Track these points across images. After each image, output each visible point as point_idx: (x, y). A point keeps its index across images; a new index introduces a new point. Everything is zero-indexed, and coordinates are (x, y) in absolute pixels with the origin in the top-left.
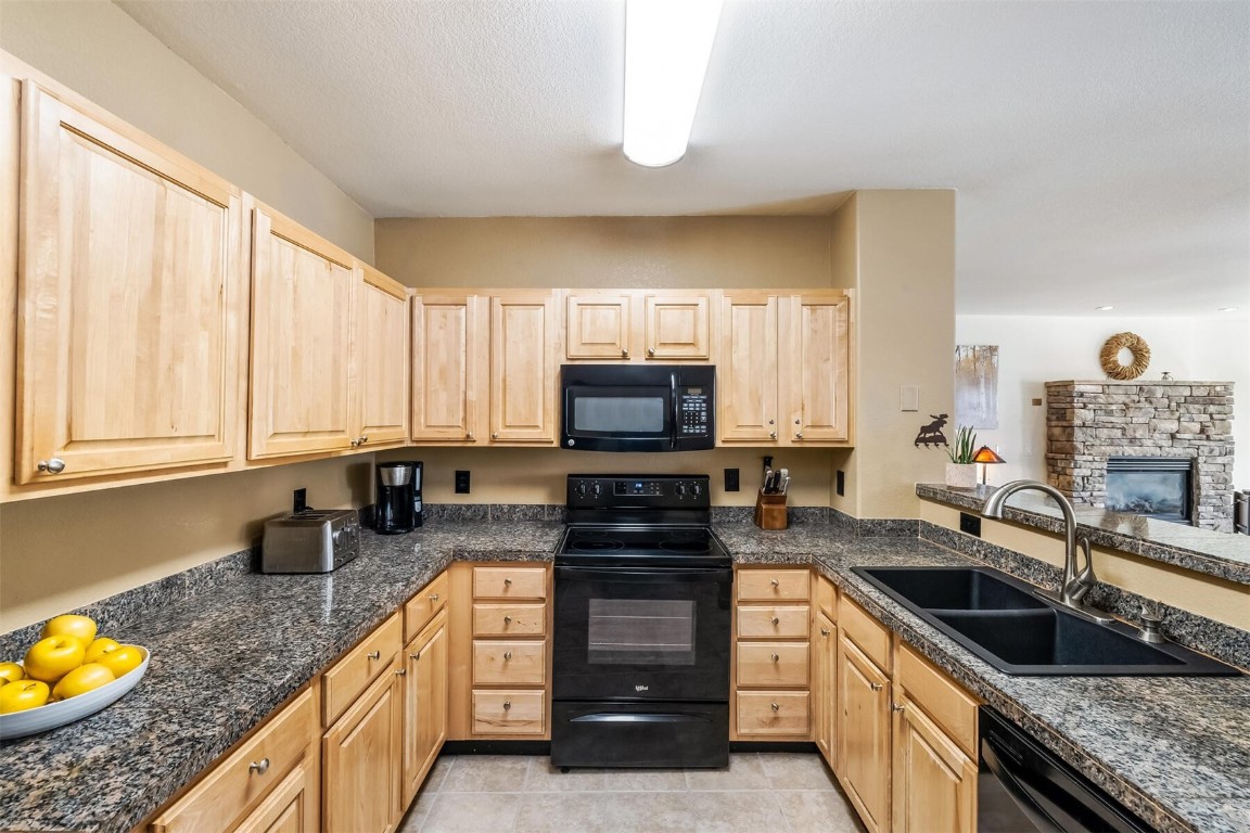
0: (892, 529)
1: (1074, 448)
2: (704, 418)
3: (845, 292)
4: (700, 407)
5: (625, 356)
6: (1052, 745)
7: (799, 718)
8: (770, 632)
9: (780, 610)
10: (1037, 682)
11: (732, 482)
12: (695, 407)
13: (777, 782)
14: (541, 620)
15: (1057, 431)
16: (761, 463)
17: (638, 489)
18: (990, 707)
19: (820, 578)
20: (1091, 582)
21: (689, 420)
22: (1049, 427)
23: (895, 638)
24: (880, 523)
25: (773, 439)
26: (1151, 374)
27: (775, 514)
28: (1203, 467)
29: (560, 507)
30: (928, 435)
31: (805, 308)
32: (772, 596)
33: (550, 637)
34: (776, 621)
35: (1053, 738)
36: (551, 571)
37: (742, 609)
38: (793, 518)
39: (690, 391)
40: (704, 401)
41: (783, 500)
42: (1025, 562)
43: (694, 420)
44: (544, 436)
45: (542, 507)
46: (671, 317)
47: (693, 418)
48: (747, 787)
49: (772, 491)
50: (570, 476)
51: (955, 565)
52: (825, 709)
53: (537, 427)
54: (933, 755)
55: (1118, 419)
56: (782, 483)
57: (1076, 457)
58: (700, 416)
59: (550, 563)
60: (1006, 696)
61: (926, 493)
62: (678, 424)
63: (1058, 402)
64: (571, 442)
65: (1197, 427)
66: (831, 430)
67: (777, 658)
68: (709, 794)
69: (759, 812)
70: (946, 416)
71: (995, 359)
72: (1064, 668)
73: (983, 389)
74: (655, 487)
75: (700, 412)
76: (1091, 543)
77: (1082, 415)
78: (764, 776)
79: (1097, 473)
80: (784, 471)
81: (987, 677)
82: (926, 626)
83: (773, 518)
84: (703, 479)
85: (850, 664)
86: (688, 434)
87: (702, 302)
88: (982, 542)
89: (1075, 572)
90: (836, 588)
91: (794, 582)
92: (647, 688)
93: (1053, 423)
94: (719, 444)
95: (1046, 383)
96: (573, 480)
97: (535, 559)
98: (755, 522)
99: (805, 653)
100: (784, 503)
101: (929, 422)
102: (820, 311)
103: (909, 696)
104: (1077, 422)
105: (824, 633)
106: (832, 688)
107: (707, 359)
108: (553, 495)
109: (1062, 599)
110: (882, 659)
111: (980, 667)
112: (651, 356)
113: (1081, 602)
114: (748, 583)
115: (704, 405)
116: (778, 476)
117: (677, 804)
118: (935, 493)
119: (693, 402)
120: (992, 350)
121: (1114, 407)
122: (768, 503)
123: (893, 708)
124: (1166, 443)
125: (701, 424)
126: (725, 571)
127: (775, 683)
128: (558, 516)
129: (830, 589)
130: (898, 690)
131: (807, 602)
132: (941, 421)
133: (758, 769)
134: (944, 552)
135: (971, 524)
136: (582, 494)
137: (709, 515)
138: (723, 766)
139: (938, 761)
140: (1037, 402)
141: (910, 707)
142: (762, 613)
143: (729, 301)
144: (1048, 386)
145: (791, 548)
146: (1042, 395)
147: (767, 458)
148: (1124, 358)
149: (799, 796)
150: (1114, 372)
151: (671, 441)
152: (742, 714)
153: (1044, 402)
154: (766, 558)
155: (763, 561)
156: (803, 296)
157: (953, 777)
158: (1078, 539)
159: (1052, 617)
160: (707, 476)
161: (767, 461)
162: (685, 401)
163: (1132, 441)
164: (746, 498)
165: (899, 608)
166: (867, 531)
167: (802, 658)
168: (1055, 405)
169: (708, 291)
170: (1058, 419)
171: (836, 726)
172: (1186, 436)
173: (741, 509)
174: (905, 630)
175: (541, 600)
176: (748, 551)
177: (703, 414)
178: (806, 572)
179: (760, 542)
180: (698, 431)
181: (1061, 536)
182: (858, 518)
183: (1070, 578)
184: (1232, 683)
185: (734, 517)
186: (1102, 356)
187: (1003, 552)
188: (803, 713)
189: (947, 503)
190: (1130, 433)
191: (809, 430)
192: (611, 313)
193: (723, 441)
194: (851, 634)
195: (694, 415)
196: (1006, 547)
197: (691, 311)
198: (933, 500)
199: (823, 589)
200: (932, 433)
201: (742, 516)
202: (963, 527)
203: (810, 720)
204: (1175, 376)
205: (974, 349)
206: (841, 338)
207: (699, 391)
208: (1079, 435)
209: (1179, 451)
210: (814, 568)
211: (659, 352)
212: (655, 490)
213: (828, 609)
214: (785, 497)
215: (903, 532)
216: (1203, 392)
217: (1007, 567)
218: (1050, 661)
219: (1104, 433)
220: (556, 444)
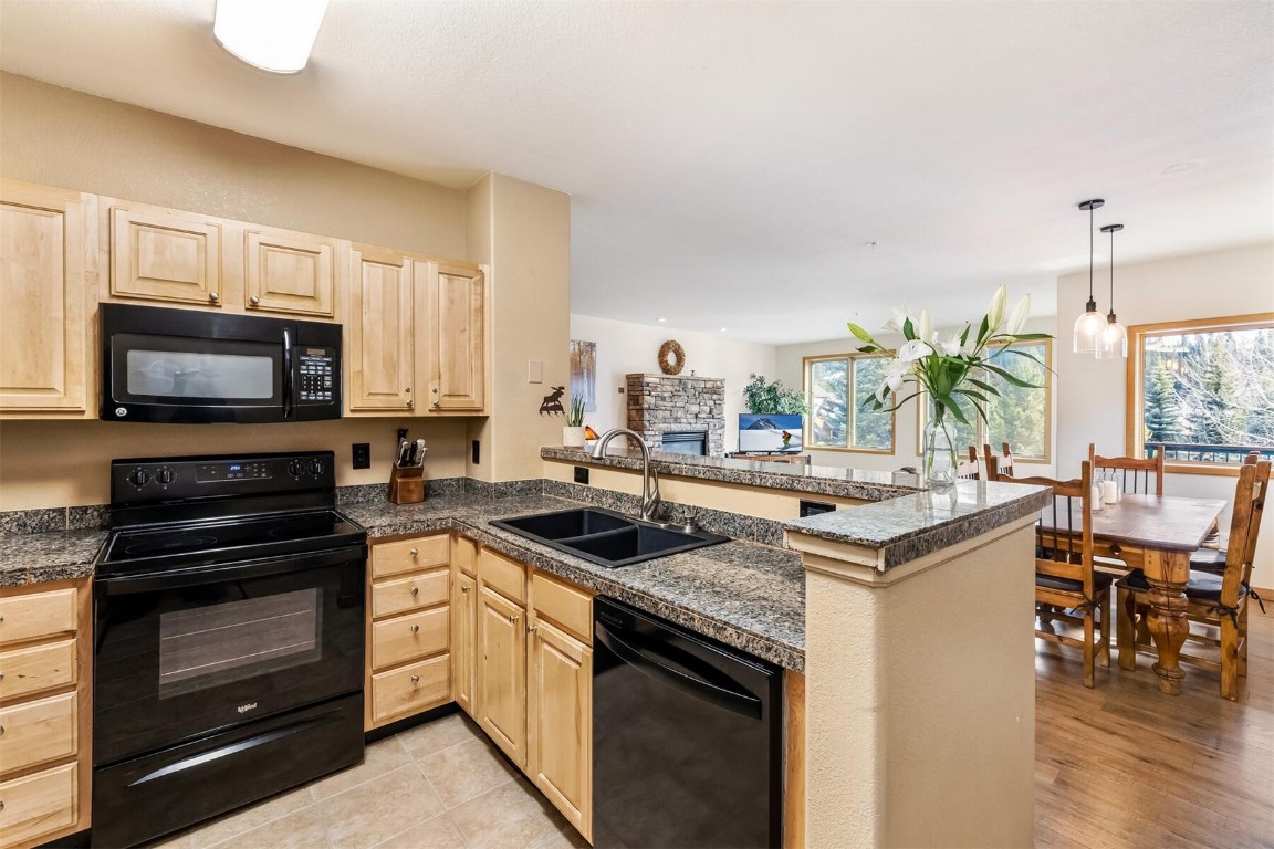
0: (522, 489)
1: (644, 426)
2: (328, 383)
3: (480, 267)
4: (324, 370)
5: (213, 302)
6: (639, 604)
7: (440, 683)
8: (410, 604)
9: (418, 580)
10: (629, 568)
11: (361, 458)
12: (316, 370)
13: (416, 754)
14: (68, 664)
15: (634, 413)
16: (395, 436)
17: (235, 472)
18: (602, 595)
19: (460, 540)
20: (657, 501)
21: (309, 385)
22: (629, 410)
23: (529, 569)
24: (511, 485)
25: (410, 408)
26: (685, 372)
27: (412, 487)
28: (711, 437)
29: (96, 508)
30: (550, 405)
31: (441, 277)
32: (411, 566)
33: (87, 683)
34: (416, 591)
35: (641, 599)
36: (87, 591)
37: (377, 586)
38: (430, 491)
39: (310, 351)
40: (328, 364)
41: (419, 472)
42: (619, 497)
43: (316, 385)
44: (66, 404)
45: (61, 511)
46: (282, 262)
47: (315, 383)
48: (387, 770)
49: (408, 465)
50: (114, 461)
51: (572, 508)
52: (465, 666)
53: (52, 389)
54: (559, 656)
55: (668, 404)
56: (418, 454)
57: (646, 433)
58: (323, 381)
59: (87, 576)
60: (612, 581)
61: (549, 455)
62: (294, 392)
63: (634, 389)
64: (121, 411)
65: (708, 409)
66: (468, 399)
67: (417, 628)
68: (340, 796)
69: (401, 788)
70: (563, 388)
71: (594, 353)
72: (645, 556)
73: (586, 379)
74: (259, 468)
75: (323, 376)
76: (659, 473)
77: (648, 400)
78: (405, 753)
79: (657, 444)
80: (420, 442)
81: (598, 573)
82: (554, 551)
83: (410, 491)
84: (327, 457)
85: (489, 609)
86: (308, 401)
87: (325, 250)
88: (589, 488)
89: (649, 496)
90: (476, 543)
91: (434, 548)
92: (255, 706)
93: (631, 407)
94: (347, 414)
95: (627, 376)
96: (120, 468)
97: (52, 579)
98: (389, 499)
99: (445, 617)
100: (421, 475)
101: (550, 393)
102: (458, 282)
103: (541, 616)
104: (646, 406)
105: (464, 590)
106: (473, 641)
107: (332, 318)
108: (83, 492)
109: (642, 517)
110: (517, 595)
111: (594, 569)
112: (254, 306)
113: (652, 517)
114: (382, 558)
115: (329, 368)
116: (414, 447)
117: (299, 822)
118: (556, 453)
119: (314, 363)
120: (592, 346)
121: (666, 395)
122: (403, 476)
123: (528, 630)
124: (693, 421)
125: (324, 390)
126: (359, 548)
127: (416, 654)
128: (93, 520)
129: (469, 546)
130: (532, 615)
131: (447, 566)
132: (559, 392)
133: (398, 749)
134: (563, 502)
135: (582, 476)
136: (140, 485)
137: (335, 496)
138: (356, 759)
139: (564, 659)
140: (621, 390)
141: (542, 624)
142: (400, 586)
143: (359, 255)
144: (628, 377)
145: (429, 516)
146: (623, 384)
147: (403, 427)
148: (671, 359)
149: (442, 757)
150: (666, 369)
151: (284, 409)
152: (378, 699)
153: (626, 391)
154: (405, 528)
155: (401, 532)
156: (440, 264)
157: (574, 665)
158: (651, 473)
159: (635, 531)
160: (332, 453)
161: (402, 434)
162: (303, 363)
163: (676, 420)
164: (378, 474)
165: (532, 543)
166: (501, 492)
167: (442, 624)
168: (632, 393)
169: (332, 240)
170: (634, 404)
171: (476, 675)
172: (704, 416)
173: (372, 487)
174: (538, 559)
175: (70, 634)
176: (383, 524)
177: (327, 378)
178: (446, 536)
179: (396, 515)
180: (320, 398)
181: (640, 472)
182: (493, 482)
183: (646, 500)
184: (727, 545)
185: (364, 496)
186: (659, 357)
187: (604, 493)
188: (444, 676)
189: (565, 461)
190: (674, 414)
191: (446, 398)
192: (191, 244)
193: (352, 411)
194: (490, 581)
195: (316, 380)
196: (606, 489)
197: (310, 260)
198: (554, 459)
199: (464, 547)
200: (552, 403)
201: (373, 494)
202: (576, 480)
203: (450, 682)
204: (698, 374)
205: (579, 344)
206: (476, 310)
207: (323, 352)
208: (647, 416)
209: (699, 427)
210: (454, 532)
211: (264, 302)
212: (260, 472)
213: (469, 568)
214: (422, 468)
215: (532, 489)
216: (709, 385)
217: (606, 504)
218: (635, 555)
219: (660, 414)
220: (90, 414)
